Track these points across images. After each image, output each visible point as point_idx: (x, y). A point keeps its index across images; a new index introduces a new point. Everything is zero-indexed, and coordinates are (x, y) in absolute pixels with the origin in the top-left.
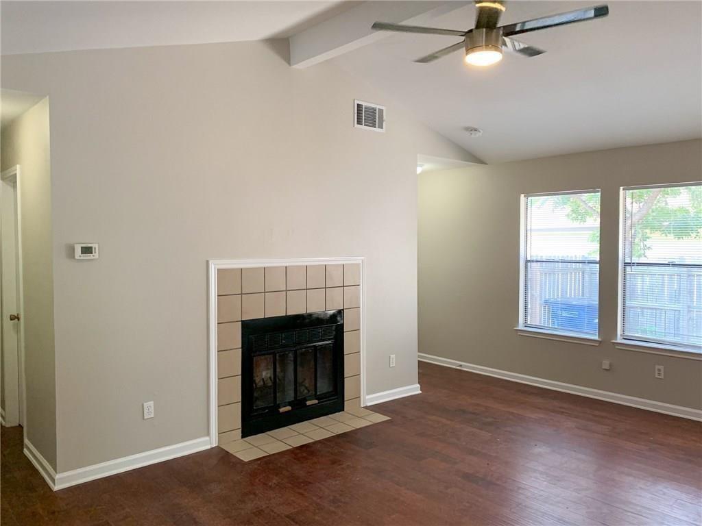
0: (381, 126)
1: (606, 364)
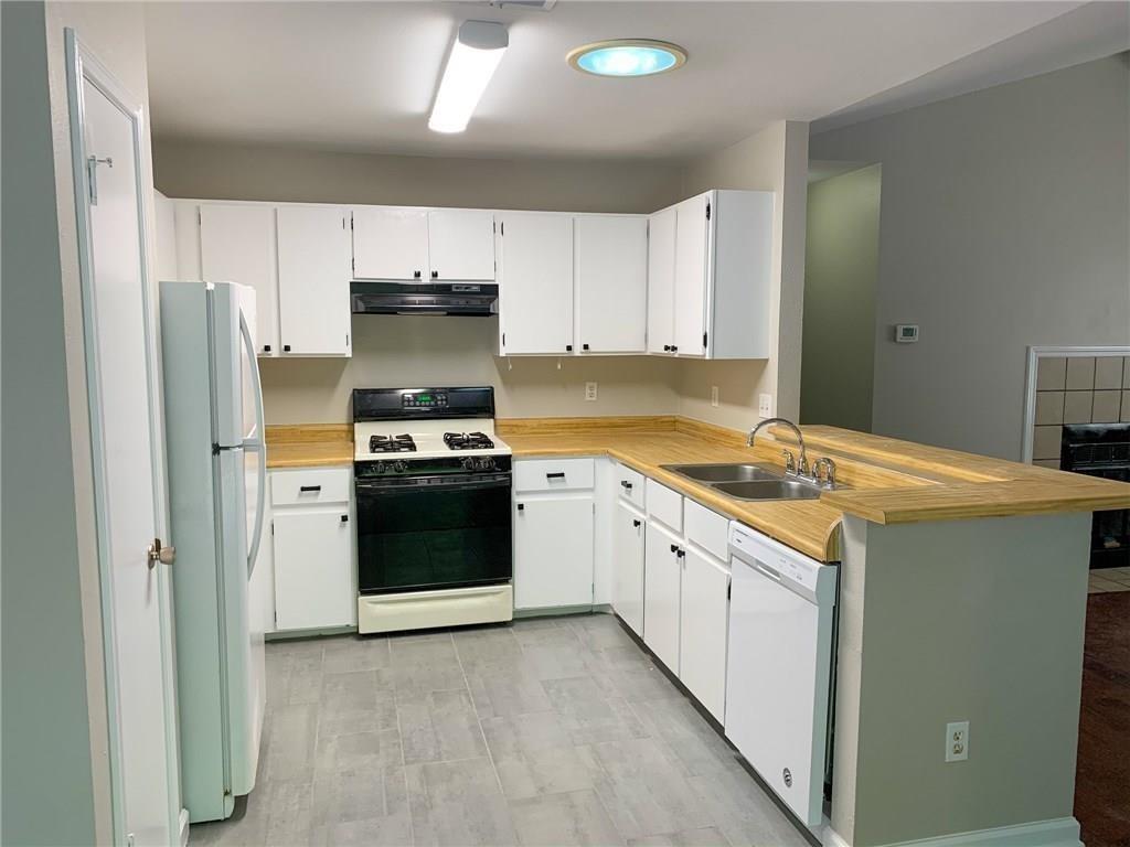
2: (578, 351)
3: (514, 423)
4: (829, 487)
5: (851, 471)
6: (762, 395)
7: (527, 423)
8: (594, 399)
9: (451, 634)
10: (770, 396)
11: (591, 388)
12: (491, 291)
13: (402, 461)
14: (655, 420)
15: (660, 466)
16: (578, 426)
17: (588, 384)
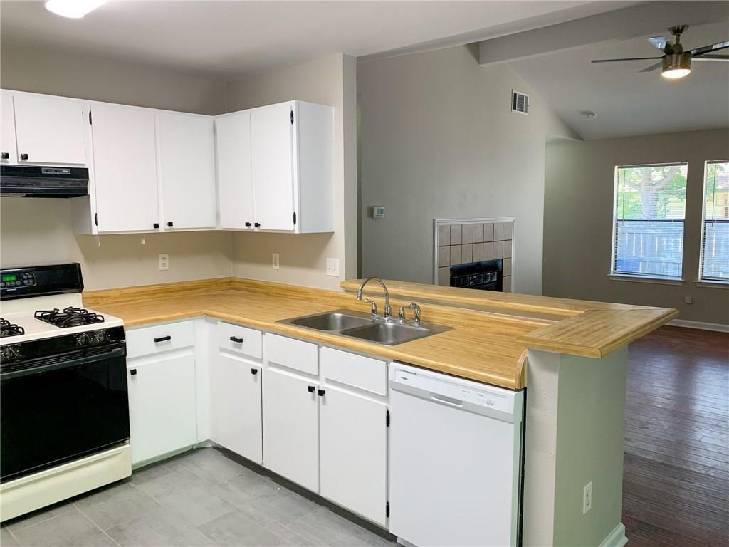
0: (526, 111)
1: (688, 300)
2: (163, 228)
3: (100, 294)
4: (416, 324)
5: (430, 312)
6: (328, 259)
7: (110, 293)
8: (167, 268)
9: (73, 504)
10: (338, 260)
11: (164, 259)
12: (81, 174)
13: (13, 345)
14: (216, 282)
15: (276, 322)
16: (154, 292)
17: (161, 256)
